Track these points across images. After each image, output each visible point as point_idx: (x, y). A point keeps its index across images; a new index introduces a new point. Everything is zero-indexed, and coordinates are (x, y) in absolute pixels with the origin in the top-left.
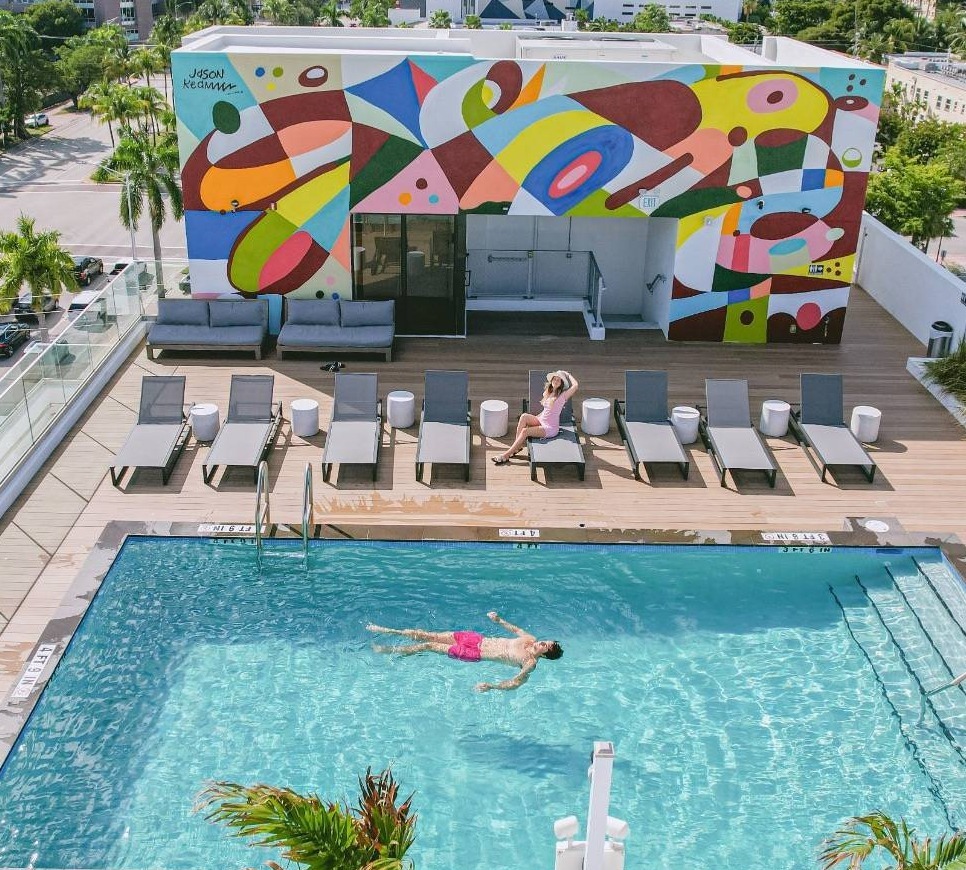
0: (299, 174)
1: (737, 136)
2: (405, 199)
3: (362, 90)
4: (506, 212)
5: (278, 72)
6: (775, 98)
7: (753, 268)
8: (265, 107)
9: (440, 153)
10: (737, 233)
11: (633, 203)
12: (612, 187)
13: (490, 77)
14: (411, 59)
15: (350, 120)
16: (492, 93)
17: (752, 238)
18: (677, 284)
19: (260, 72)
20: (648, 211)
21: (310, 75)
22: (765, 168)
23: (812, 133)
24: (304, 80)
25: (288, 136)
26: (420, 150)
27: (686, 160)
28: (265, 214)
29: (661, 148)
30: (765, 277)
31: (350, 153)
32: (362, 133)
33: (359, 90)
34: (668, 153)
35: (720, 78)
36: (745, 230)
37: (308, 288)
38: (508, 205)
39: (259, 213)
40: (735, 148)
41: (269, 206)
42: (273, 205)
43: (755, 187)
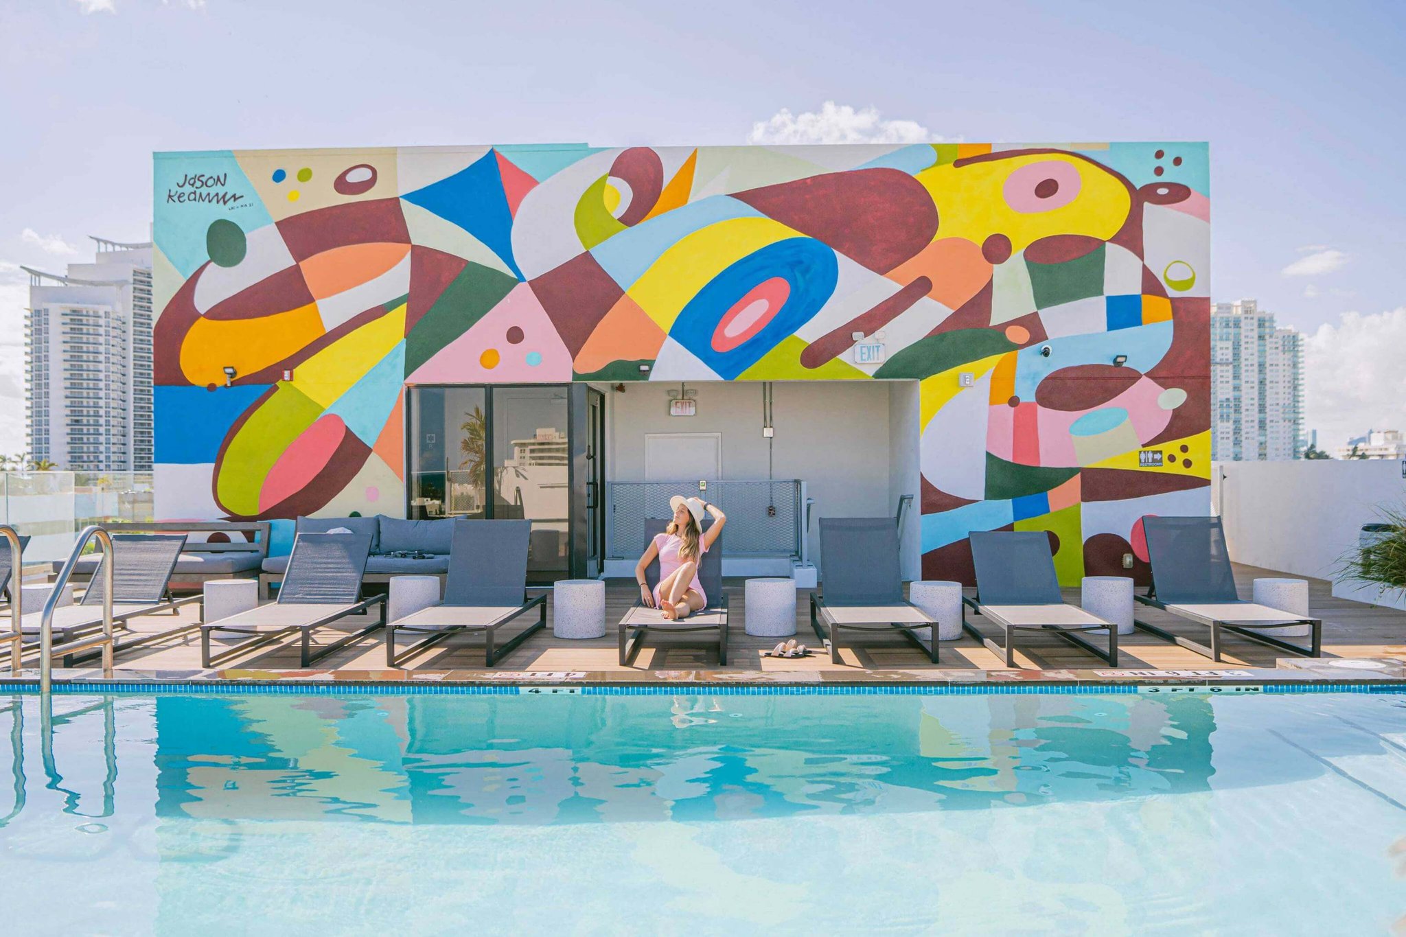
0: (329, 326)
1: (997, 248)
2: (489, 358)
3: (427, 198)
4: (645, 374)
5: (305, 175)
6: (1047, 189)
7: (1048, 459)
8: (284, 226)
9: (542, 287)
10: (1014, 402)
11: (845, 356)
12: (810, 332)
13: (614, 172)
14: (497, 149)
15: (408, 241)
16: (620, 195)
17: (1040, 408)
18: (926, 487)
19: (279, 176)
20: (869, 371)
21: (352, 178)
22: (1045, 296)
23: (1111, 241)
24: (342, 185)
25: (314, 268)
26: (512, 284)
27: (921, 287)
28: (276, 388)
29: (882, 271)
30: (1070, 472)
31: (407, 291)
32: (425, 260)
33: (421, 197)
34: (891, 278)
35: (959, 163)
36: (1027, 395)
37: (339, 506)
38: (650, 363)
39: (268, 387)
40: (996, 267)
41: (282, 377)
42: (287, 373)
43: (1033, 326)
